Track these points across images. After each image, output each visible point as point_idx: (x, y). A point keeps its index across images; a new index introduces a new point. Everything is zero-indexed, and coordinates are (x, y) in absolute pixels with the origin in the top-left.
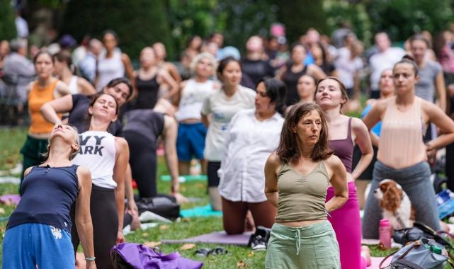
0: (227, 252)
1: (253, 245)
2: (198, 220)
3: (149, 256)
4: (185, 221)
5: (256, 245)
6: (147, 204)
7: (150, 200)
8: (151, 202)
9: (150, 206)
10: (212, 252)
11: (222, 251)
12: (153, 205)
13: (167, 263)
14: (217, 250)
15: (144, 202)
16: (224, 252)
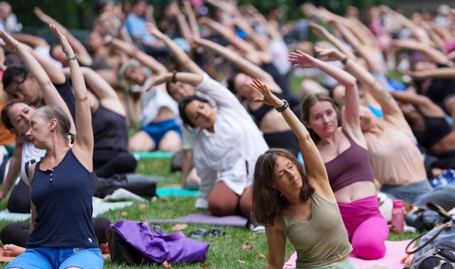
0: (224, 234)
1: (252, 226)
2: (177, 200)
3: (150, 236)
4: (164, 201)
5: (255, 227)
6: (120, 181)
7: (123, 176)
8: (125, 178)
9: (124, 183)
10: (208, 233)
11: (219, 232)
12: (127, 182)
13: (170, 243)
14: (214, 231)
15: (116, 178)
16: (221, 234)
